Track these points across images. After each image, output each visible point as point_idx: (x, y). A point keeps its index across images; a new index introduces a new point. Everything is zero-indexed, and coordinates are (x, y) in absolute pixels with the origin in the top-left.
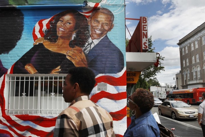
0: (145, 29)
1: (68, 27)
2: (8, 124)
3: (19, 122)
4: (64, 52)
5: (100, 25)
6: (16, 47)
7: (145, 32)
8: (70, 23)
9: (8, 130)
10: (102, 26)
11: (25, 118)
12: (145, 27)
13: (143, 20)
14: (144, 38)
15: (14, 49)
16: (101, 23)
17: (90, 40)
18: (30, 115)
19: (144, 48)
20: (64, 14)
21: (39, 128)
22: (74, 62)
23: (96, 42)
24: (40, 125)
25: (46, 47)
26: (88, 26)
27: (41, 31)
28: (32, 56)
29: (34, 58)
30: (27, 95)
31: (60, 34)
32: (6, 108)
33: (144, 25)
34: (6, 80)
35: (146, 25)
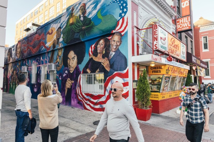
0: (156, 34)
1: (102, 47)
2: (82, 97)
3: (85, 96)
4: (100, 61)
5: (115, 43)
6: (84, 60)
7: (156, 36)
8: (102, 45)
9: (82, 100)
10: (117, 44)
11: (87, 95)
12: (156, 32)
13: (155, 27)
14: (155, 41)
15: (83, 62)
16: (116, 41)
17: (111, 53)
18: (90, 93)
19: (155, 48)
20: (100, 40)
21: (92, 100)
22: (104, 66)
23: (114, 53)
24: (93, 99)
25: (94, 59)
26: (110, 44)
27: (91, 51)
28: (89, 64)
29: (90, 65)
30: (88, 84)
31: (99, 51)
32: (82, 90)
33: (155, 31)
34: (81, 76)
35: (157, 31)
